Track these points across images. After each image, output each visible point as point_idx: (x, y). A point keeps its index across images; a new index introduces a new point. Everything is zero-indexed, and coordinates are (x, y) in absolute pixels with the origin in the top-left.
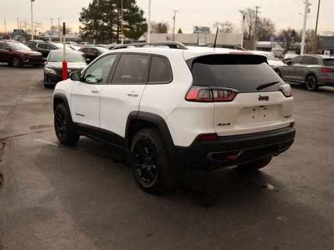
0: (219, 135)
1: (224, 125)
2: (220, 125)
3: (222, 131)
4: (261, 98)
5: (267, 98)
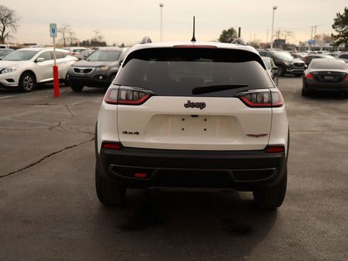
0: (124, 145)
1: (131, 133)
2: (126, 133)
3: (128, 141)
4: (189, 105)
5: (202, 106)
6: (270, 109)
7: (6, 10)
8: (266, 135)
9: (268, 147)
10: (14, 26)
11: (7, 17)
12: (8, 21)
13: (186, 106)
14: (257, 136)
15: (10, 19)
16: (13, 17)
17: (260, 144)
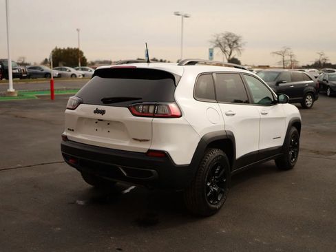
1: (71, 130)
2: (69, 129)
3: (70, 135)
4: (97, 111)
5: (103, 112)
6: (151, 118)
7: (234, 36)
8: (147, 140)
9: (150, 151)
10: (239, 50)
11: (234, 42)
12: (235, 46)
13: (95, 112)
14: (141, 141)
15: (237, 44)
16: (239, 43)
17: (143, 147)
